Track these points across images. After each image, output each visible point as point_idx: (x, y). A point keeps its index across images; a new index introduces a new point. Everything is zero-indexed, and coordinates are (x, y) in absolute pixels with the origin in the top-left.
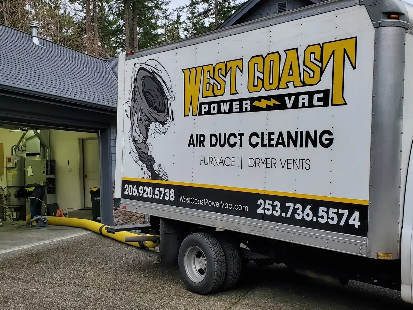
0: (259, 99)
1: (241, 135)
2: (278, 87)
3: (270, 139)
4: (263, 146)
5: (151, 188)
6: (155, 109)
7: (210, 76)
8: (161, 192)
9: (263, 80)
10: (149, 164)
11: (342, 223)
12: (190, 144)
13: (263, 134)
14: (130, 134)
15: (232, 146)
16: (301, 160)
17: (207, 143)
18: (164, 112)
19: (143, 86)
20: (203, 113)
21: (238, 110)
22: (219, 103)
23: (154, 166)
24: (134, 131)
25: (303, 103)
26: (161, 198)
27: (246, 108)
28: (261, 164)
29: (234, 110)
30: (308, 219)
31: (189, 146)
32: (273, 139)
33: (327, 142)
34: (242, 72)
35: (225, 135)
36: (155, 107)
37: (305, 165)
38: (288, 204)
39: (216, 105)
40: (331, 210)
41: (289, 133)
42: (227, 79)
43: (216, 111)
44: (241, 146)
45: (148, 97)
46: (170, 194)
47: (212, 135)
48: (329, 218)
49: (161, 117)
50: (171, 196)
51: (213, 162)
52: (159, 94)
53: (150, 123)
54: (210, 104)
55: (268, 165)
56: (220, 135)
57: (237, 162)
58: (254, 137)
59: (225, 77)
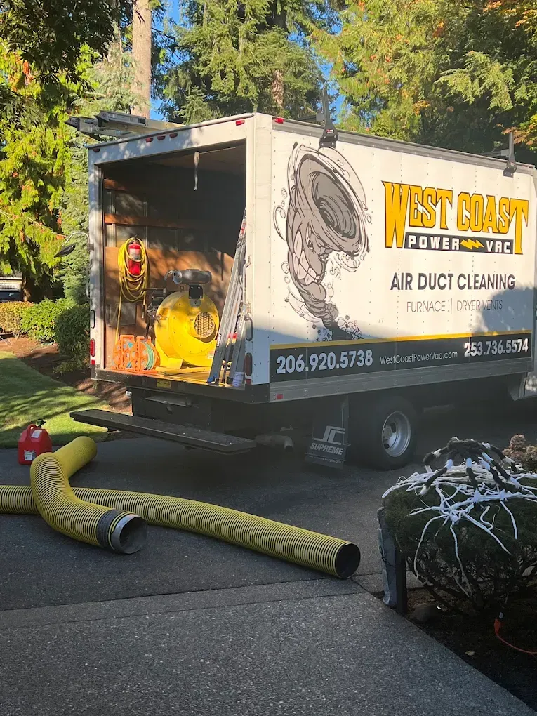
0: (466, 239)
1: (451, 276)
2: (482, 230)
3: (476, 282)
4: (469, 288)
5: (332, 354)
6: (338, 229)
7: (418, 201)
8: (350, 357)
9: (469, 220)
10: (328, 316)
12: (393, 286)
13: (469, 275)
14: (286, 267)
15: (442, 288)
16: (497, 300)
17: (415, 284)
18: (353, 237)
19: (315, 189)
20: (410, 246)
21: (448, 248)
22: (429, 236)
23: (336, 320)
24: (296, 262)
25: (498, 249)
26: (351, 366)
27: (455, 247)
28: (467, 307)
29: (444, 247)
30: (500, 352)
31: (392, 289)
32: (477, 282)
33: (512, 285)
34: (451, 205)
35: (435, 275)
36: (338, 226)
37: (499, 305)
38: (488, 343)
39: (425, 238)
40: (514, 341)
41: (489, 275)
42: (438, 209)
43: (425, 246)
44: (450, 288)
45: (324, 209)
46: (365, 357)
47: (421, 275)
48: (512, 348)
49: (349, 244)
50: (367, 359)
51: (421, 308)
52: (345, 208)
53: (327, 251)
54: (418, 236)
55: (474, 308)
56: (430, 275)
57: (447, 305)
58: (462, 278)
59: (435, 206)
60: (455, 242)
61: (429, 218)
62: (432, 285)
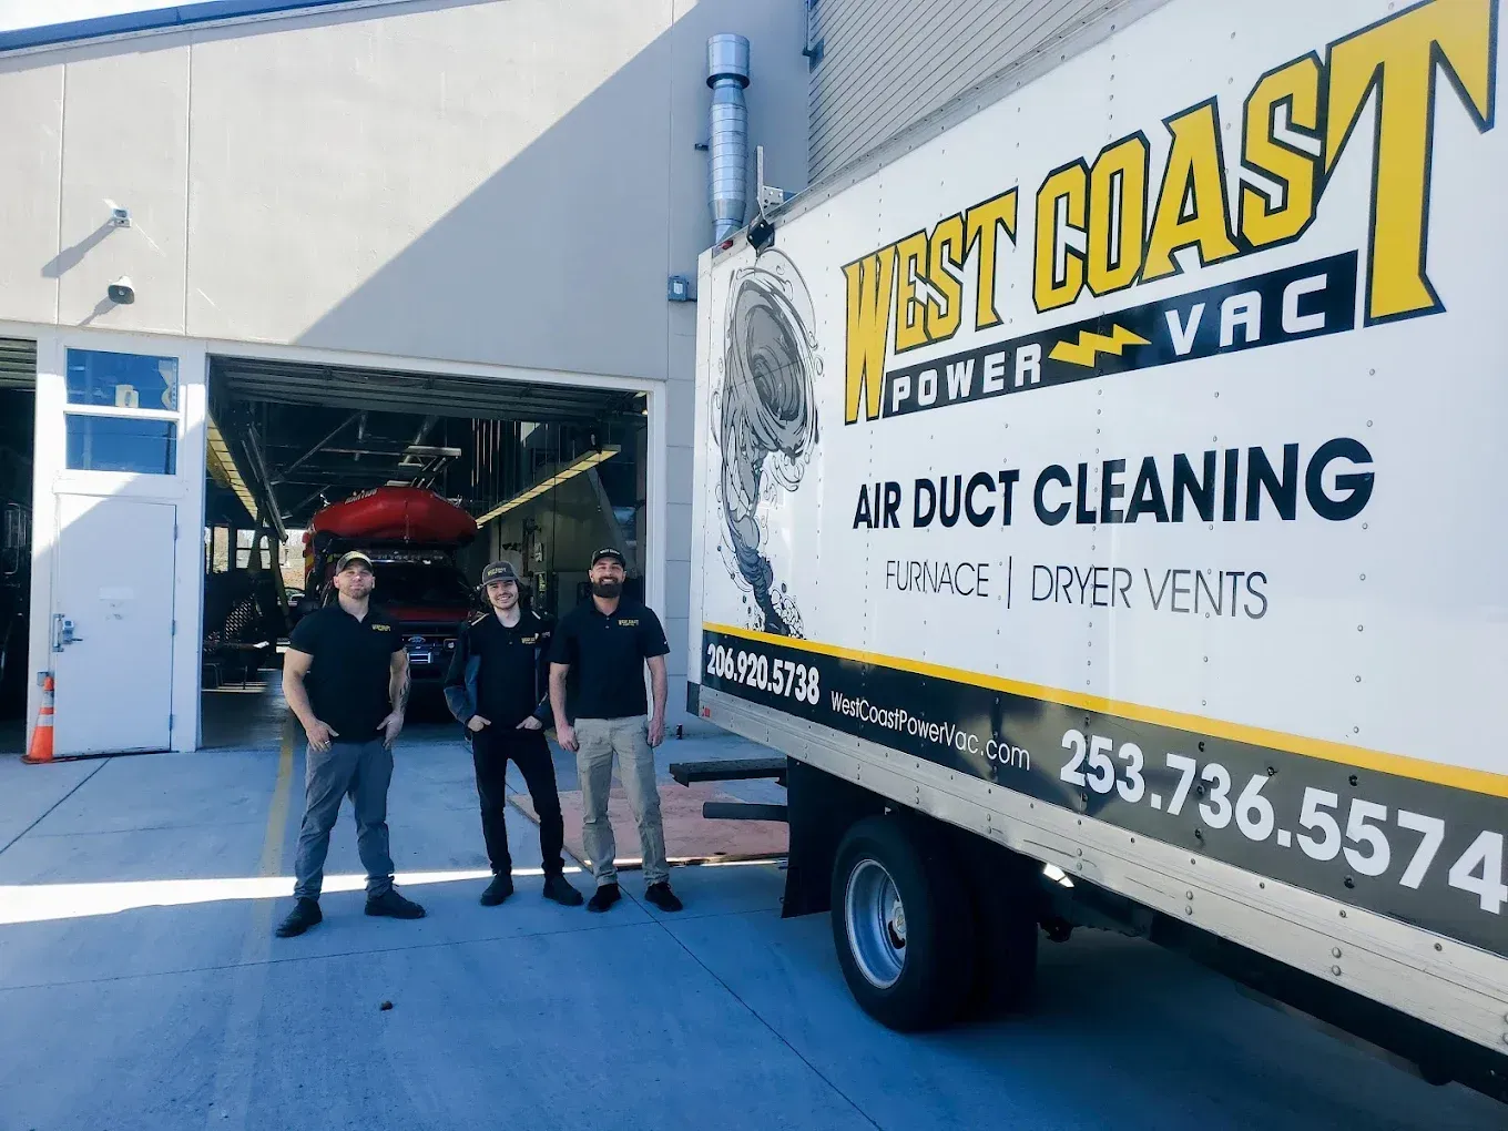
0: (1070, 333)
1: (1009, 477)
2: (1139, 277)
3: (1109, 491)
4: (1085, 517)
5: (763, 659)
6: (776, 408)
7: (916, 274)
8: (786, 673)
9: (1084, 257)
10: (760, 583)
11: (1413, 877)
12: (860, 518)
13: (1083, 469)
14: (719, 491)
15: (980, 520)
16: (1228, 574)
17: (905, 513)
18: (796, 415)
19: (750, 339)
20: (895, 408)
21: (999, 385)
22: (940, 365)
23: (770, 590)
24: (729, 484)
25: (1240, 331)
26: (787, 694)
27: (1027, 374)
28: (1075, 589)
29: (989, 386)
30: (1258, 832)
31: (856, 526)
32: (1119, 490)
33: (1344, 495)
34: (1013, 237)
35: (958, 479)
36: (775, 401)
37: (1244, 596)
38: (1174, 761)
39: (932, 376)
40: (1360, 808)
41: (1181, 463)
42: (968, 275)
43: (933, 396)
44: (1007, 521)
45: (760, 374)
46: (807, 682)
47: (920, 484)
48: (1346, 842)
49: (787, 437)
50: (810, 688)
51: (920, 580)
52: (785, 361)
53: (762, 454)
54: (913, 372)
55: (1102, 595)
56: (944, 480)
57: (996, 576)
58: (1053, 484)
59: (960, 267)
60: (1029, 360)
61: (943, 312)
62: (949, 512)
